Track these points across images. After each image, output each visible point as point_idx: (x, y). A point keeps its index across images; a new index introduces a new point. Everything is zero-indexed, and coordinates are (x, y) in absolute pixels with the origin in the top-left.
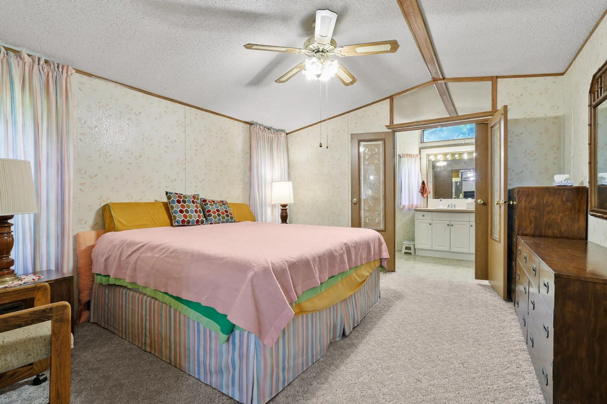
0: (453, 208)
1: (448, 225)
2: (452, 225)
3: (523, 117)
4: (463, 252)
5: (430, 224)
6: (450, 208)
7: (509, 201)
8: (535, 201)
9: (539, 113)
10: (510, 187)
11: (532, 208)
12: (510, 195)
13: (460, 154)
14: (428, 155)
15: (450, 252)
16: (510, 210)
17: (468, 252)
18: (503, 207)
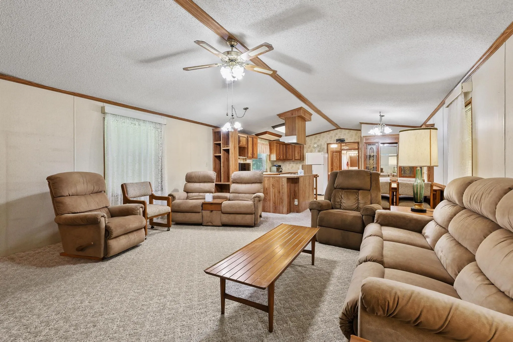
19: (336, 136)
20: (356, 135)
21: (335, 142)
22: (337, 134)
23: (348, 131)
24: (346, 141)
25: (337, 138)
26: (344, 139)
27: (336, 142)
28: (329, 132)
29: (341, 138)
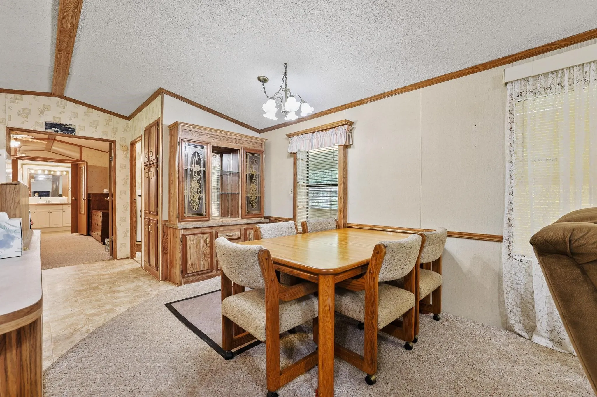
0: (50, 203)
1: (48, 212)
2: (51, 212)
3: (93, 165)
4: (59, 226)
5: (34, 213)
6: (48, 203)
7: (88, 198)
8: (97, 199)
9: (99, 165)
10: (88, 193)
11: (97, 200)
12: (89, 195)
13: (55, 171)
14: (30, 170)
15: (49, 228)
16: (89, 202)
17: (62, 226)
18: (86, 201)
19: (46, 112)
20: (107, 123)
21: (43, 129)
22: (47, 108)
23: (85, 108)
24: (78, 133)
25: (51, 120)
26: (73, 127)
27: (46, 129)
28: (18, 96)
29: (62, 122)
